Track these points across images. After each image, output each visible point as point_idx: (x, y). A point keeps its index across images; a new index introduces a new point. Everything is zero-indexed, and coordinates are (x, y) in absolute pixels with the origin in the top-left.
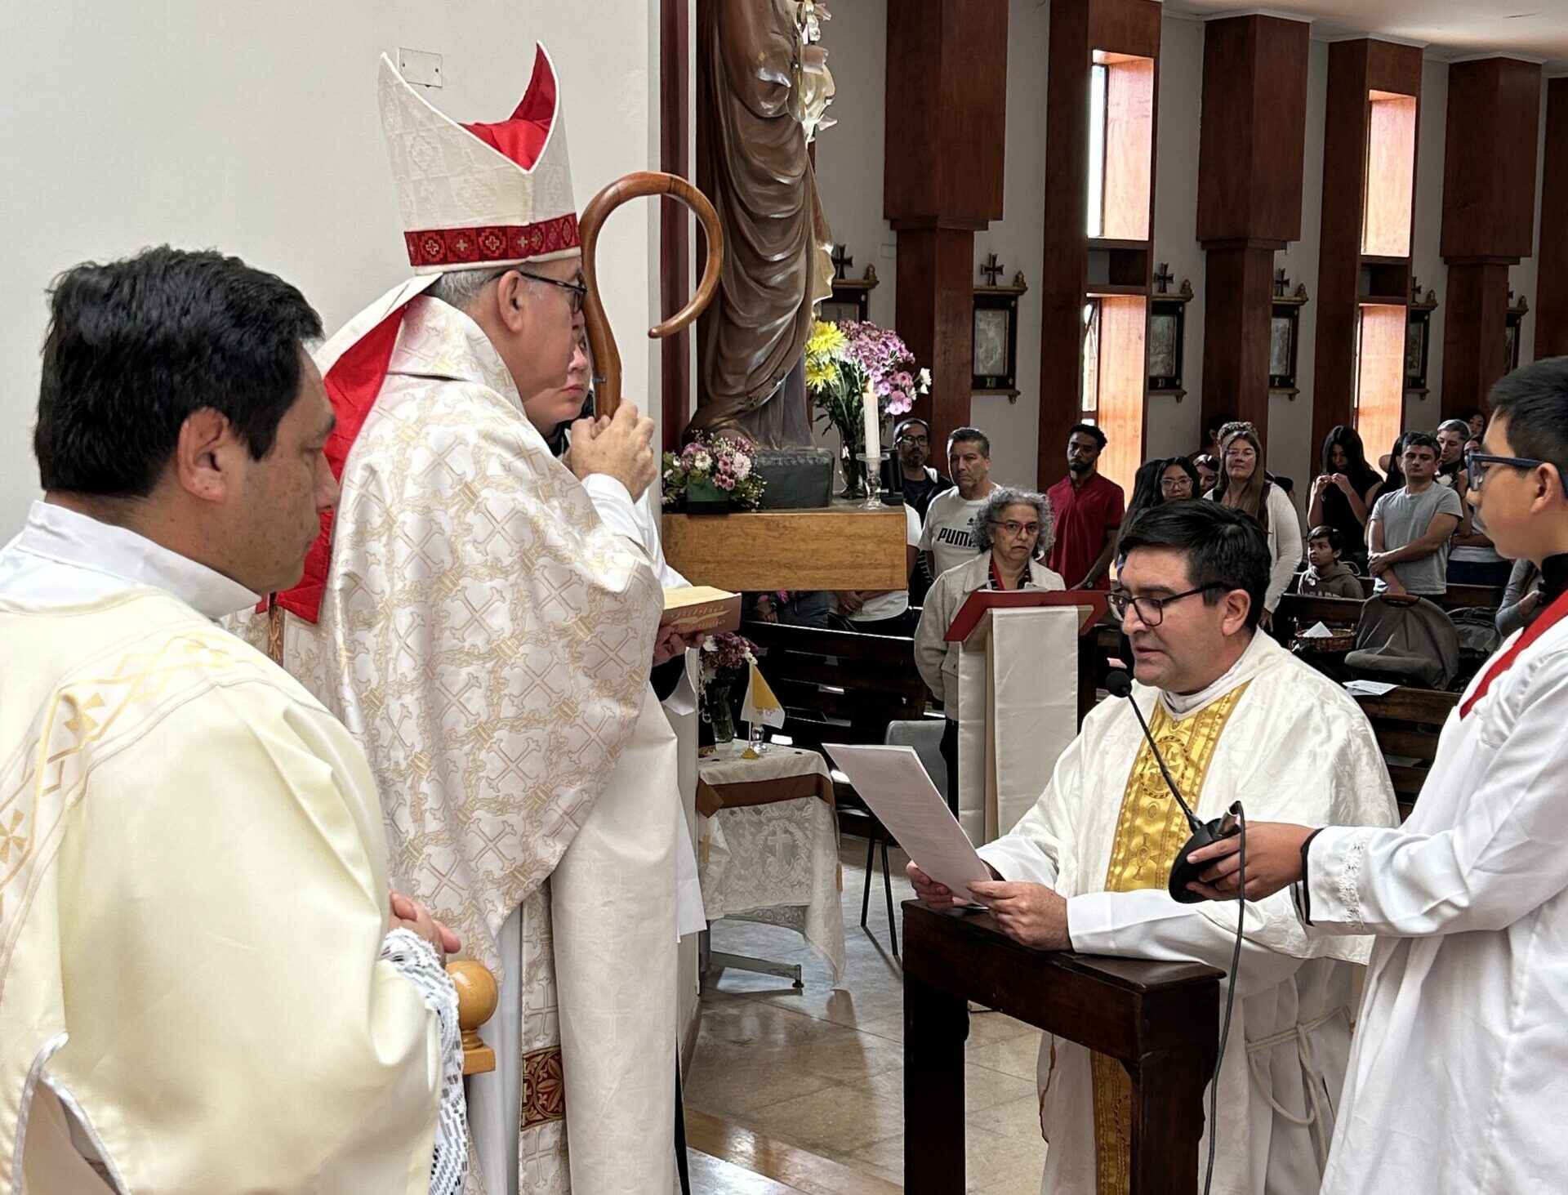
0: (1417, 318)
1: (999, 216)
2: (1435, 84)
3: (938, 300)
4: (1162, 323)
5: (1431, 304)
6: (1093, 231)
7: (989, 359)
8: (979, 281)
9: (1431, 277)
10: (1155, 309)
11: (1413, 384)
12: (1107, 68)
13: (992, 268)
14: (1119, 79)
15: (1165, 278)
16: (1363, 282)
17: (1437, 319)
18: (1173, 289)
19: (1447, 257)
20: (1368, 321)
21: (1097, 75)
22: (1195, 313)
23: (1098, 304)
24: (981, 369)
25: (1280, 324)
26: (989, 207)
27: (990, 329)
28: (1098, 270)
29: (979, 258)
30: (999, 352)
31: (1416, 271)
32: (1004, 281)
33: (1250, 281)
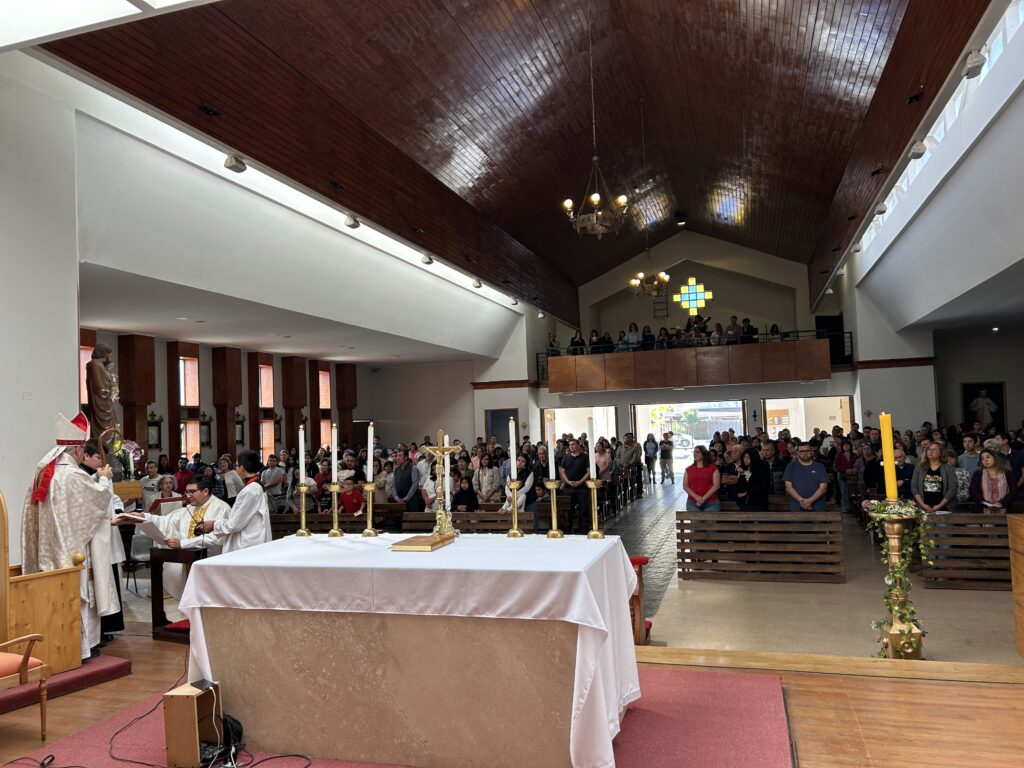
0: (277, 423)
1: (154, 401)
2: (278, 364)
3: (137, 425)
4: (205, 428)
5: (281, 419)
6: (182, 403)
7: (153, 440)
8: (149, 419)
9: (280, 412)
10: (202, 424)
11: (277, 440)
12: (184, 360)
13: (153, 415)
14: (188, 363)
15: (204, 416)
16: (261, 414)
17: (283, 423)
18: (207, 419)
19: (285, 406)
20: (264, 424)
21: (181, 363)
22: (214, 425)
23: (185, 424)
24: (150, 443)
25: (238, 427)
26: (151, 399)
27: (153, 431)
28: (185, 414)
29: (149, 412)
30: (156, 437)
31: (276, 411)
32: (157, 418)
33: (229, 416)
